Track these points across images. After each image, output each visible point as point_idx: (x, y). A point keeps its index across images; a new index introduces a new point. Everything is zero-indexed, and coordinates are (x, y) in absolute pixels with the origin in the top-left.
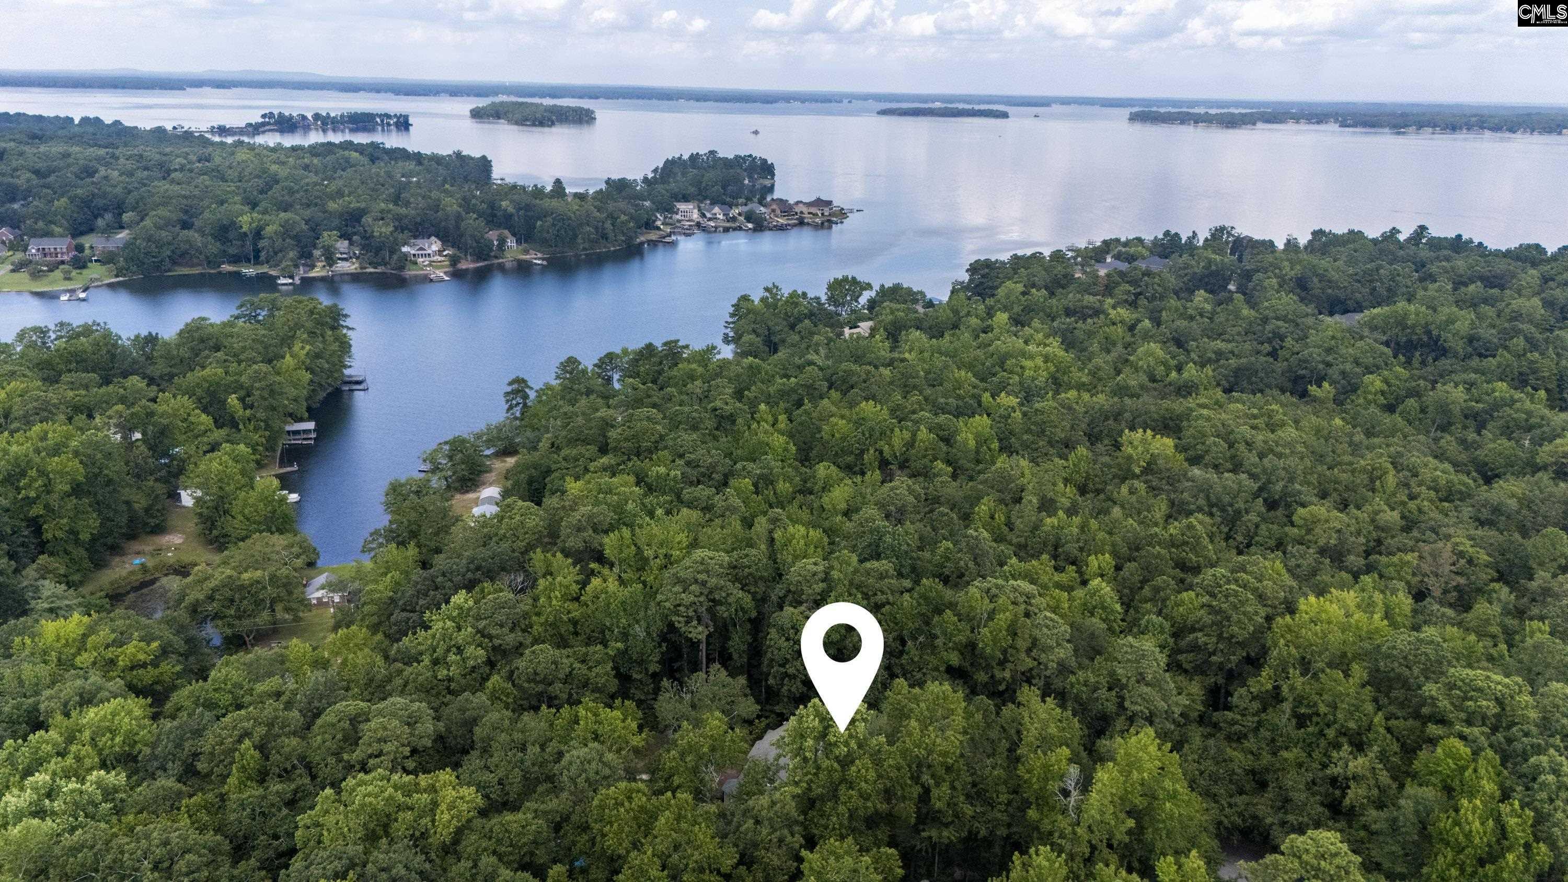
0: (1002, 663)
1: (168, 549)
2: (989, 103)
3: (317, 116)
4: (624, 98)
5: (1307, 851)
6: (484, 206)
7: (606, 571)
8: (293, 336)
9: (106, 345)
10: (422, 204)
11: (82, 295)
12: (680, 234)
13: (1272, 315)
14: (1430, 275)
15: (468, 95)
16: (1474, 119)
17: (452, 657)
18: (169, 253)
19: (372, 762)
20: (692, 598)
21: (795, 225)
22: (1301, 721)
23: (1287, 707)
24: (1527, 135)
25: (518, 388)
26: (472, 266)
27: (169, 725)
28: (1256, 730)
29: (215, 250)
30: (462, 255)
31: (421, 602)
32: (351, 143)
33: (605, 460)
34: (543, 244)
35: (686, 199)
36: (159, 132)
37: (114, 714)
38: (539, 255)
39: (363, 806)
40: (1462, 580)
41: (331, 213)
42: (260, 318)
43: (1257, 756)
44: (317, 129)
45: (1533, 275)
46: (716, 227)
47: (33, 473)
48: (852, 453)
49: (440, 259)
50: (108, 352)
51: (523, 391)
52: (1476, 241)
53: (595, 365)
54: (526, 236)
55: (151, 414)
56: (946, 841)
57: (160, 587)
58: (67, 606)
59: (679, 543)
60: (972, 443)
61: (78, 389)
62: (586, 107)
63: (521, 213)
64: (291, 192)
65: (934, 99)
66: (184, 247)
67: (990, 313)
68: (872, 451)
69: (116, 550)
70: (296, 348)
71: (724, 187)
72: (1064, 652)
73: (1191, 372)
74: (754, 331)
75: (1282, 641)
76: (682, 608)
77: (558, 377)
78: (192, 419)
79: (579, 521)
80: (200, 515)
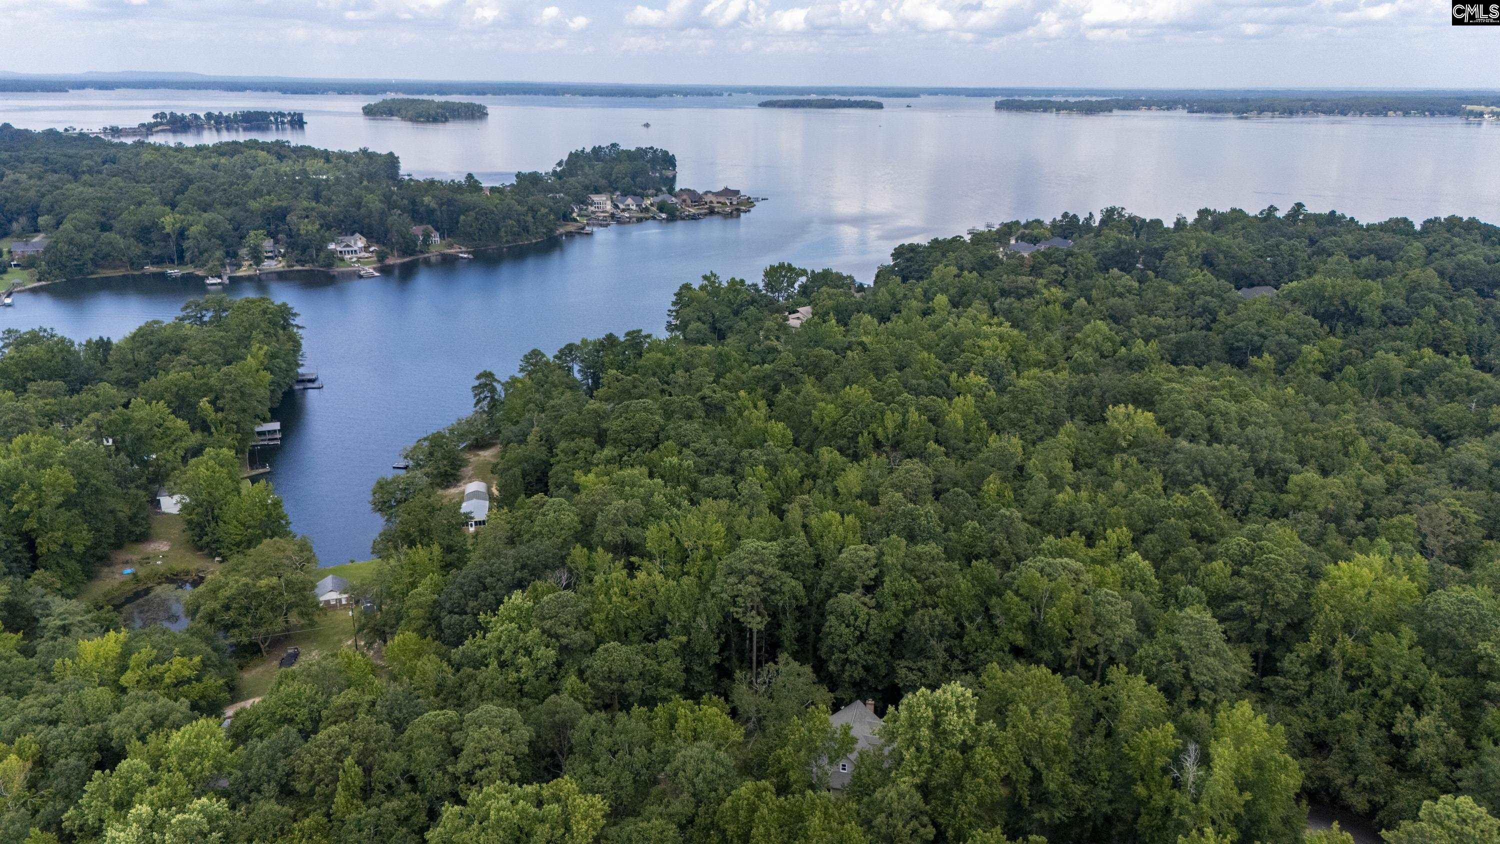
0: (1068, 642)
1: (156, 557)
2: (861, 94)
3: (209, 116)
4: (511, 94)
5: (1449, 817)
6: (406, 202)
7: (646, 563)
8: (249, 337)
9: (61, 351)
10: (343, 200)
11: (8, 301)
12: (594, 225)
13: (1199, 290)
14: (1324, 250)
15: (356, 93)
16: (1308, 103)
17: (523, 660)
18: (91, 256)
19: (479, 774)
20: (750, 589)
21: (706, 215)
22: (1354, 683)
23: (1338, 669)
24: (1357, 118)
25: (486, 381)
26: (399, 261)
27: (260, 745)
28: (1309, 693)
29: (138, 252)
30: (388, 250)
31: (472, 604)
32: (256, 142)
33: (607, 452)
34: (466, 238)
35: (597, 191)
36: (51, 134)
37: (198, 736)
38: (464, 249)
39: (499, 820)
40: (1459, 538)
41: (252, 212)
42: (206, 319)
43: (1315, 720)
44: (210, 129)
45: (1416, 249)
46: (630, 218)
47: (26, 486)
48: (845, 436)
49: (367, 255)
50: (63, 359)
51: (491, 384)
52: (1348, 217)
53: (555, 357)
54: (449, 230)
55: (127, 421)
56: (1058, 822)
57: (155, 597)
58: (80, 622)
59: (717, 533)
60: (960, 423)
61: (46, 398)
62: (477, 103)
63: (444, 208)
64: (208, 192)
65: (809, 91)
66: (106, 249)
67: (928, 297)
68: (866, 434)
69: (105, 560)
70: (254, 349)
71: (633, 178)
72: (1129, 628)
73: (1139, 347)
74: (699, 319)
75: (1328, 607)
76: (739, 599)
77: (522, 370)
78: (168, 424)
79: (615, 515)
80: (189, 522)
